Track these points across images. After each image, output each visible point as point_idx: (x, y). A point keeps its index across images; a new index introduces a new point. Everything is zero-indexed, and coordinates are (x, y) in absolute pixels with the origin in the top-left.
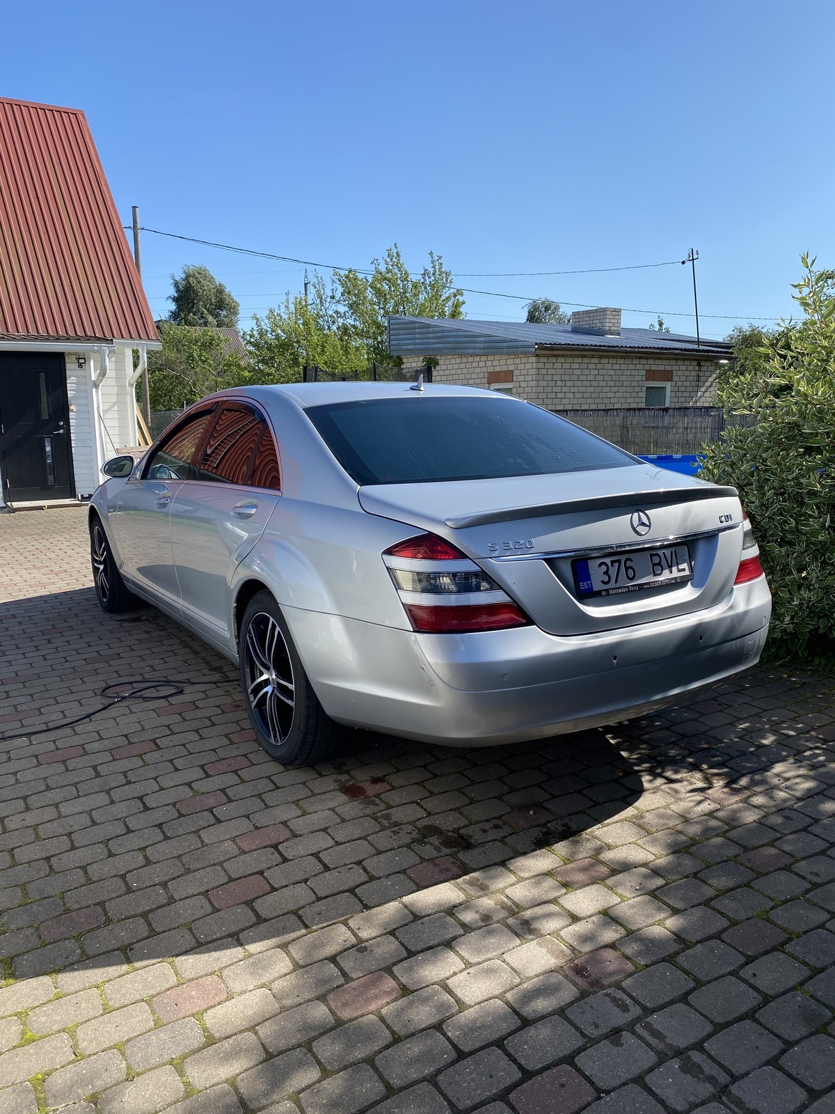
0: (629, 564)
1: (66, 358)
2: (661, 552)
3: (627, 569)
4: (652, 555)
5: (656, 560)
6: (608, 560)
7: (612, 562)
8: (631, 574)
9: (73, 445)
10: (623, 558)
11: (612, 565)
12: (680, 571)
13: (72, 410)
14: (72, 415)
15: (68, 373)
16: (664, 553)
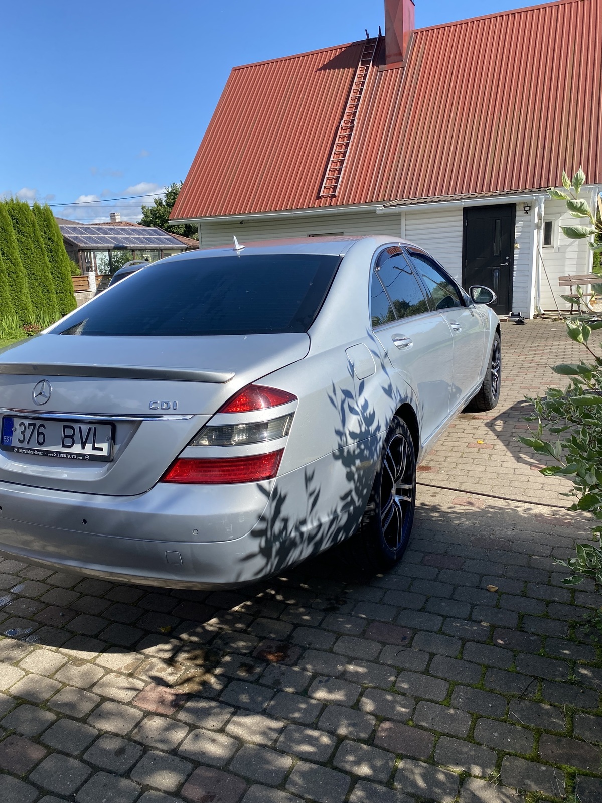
0: (42, 429)
1: (517, 207)
2: (76, 426)
3: (39, 433)
4: (65, 427)
5: (69, 432)
6: (26, 422)
7: (29, 424)
8: (41, 440)
9: (514, 275)
10: (38, 423)
11: (28, 428)
12: (94, 448)
13: (517, 247)
14: (516, 252)
15: (517, 219)
16: (80, 428)
